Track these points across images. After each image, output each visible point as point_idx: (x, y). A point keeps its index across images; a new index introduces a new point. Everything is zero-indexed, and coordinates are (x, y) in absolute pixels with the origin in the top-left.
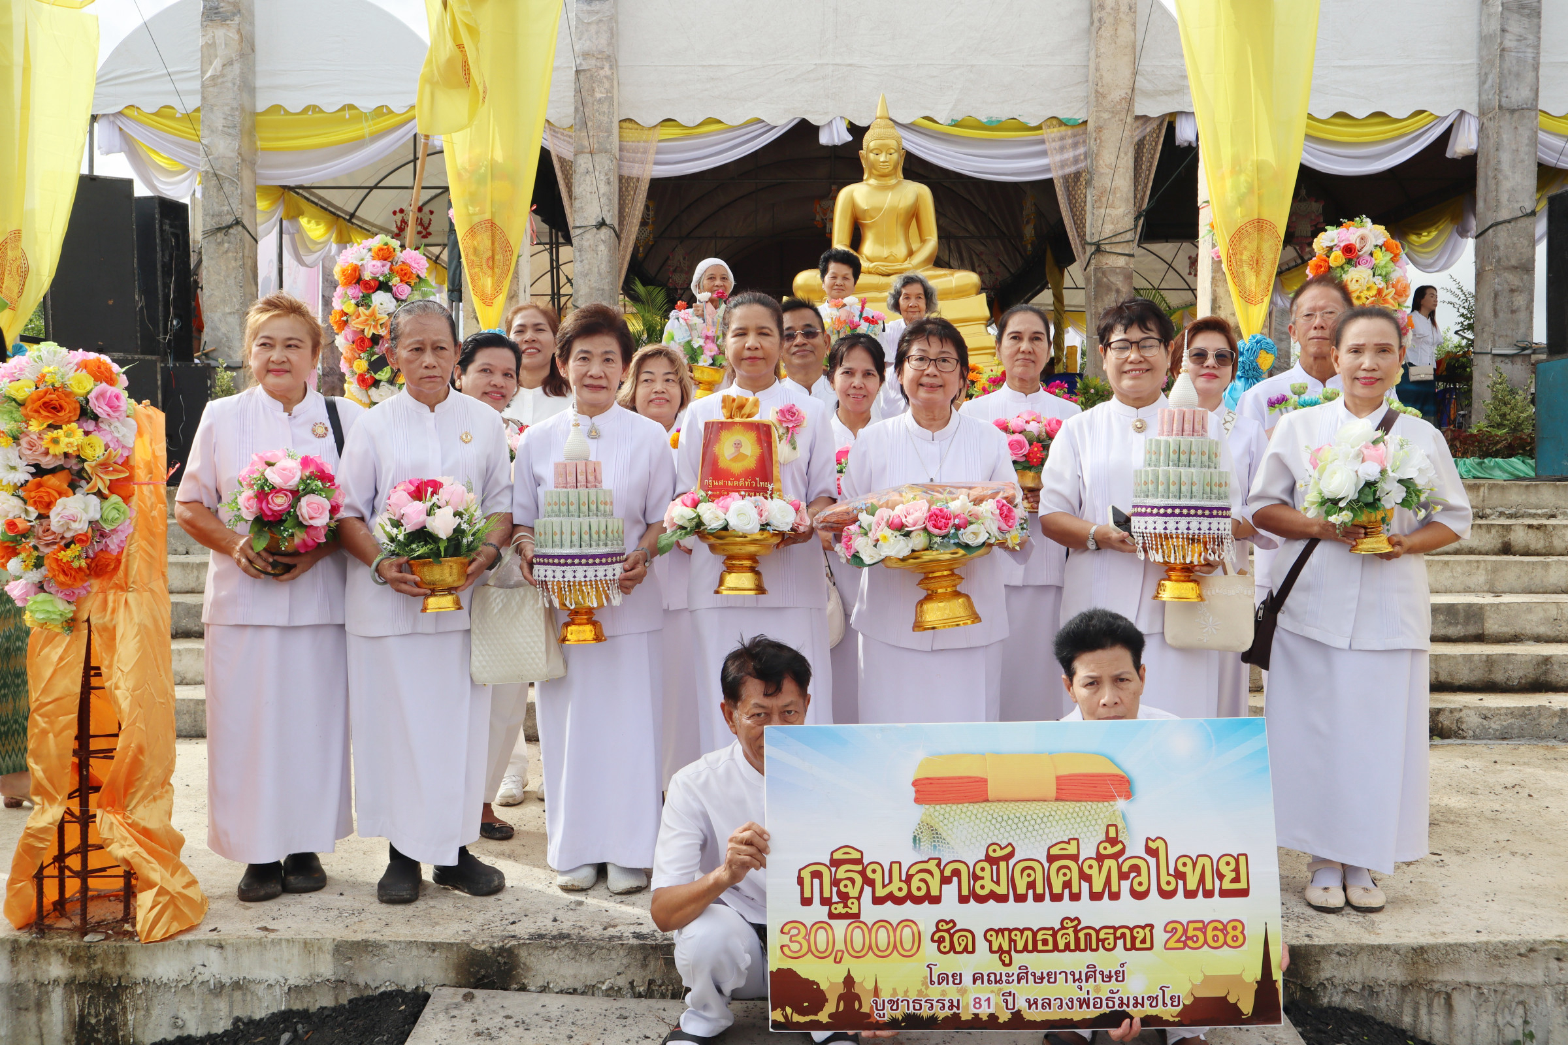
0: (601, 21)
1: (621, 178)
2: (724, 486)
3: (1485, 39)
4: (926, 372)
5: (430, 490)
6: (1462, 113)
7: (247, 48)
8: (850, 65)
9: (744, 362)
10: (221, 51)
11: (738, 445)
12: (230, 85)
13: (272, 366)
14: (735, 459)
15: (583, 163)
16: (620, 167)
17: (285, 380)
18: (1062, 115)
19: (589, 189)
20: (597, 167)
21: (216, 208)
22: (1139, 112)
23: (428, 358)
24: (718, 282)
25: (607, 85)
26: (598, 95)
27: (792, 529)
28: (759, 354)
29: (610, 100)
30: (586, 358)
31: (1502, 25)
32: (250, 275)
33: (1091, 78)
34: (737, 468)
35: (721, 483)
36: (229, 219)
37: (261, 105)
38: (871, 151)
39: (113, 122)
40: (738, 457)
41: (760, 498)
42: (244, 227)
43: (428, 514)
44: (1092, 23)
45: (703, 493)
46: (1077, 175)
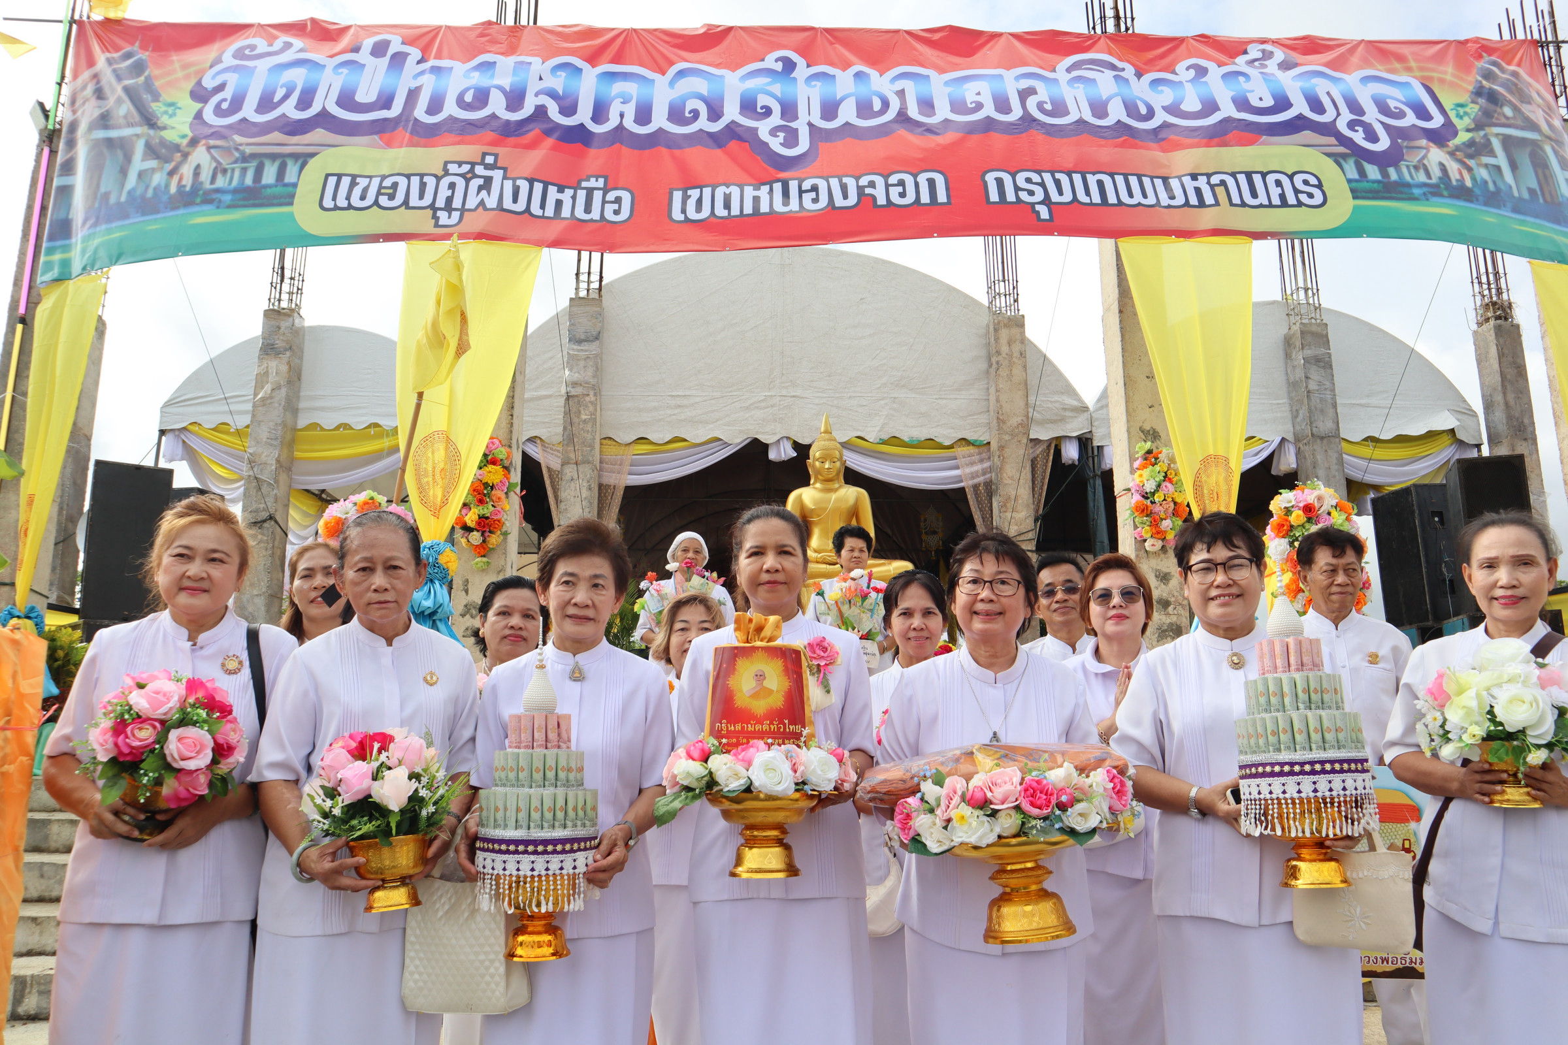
0: (588, 358)
1: (600, 486)
2: (742, 731)
3: (1293, 385)
4: (980, 597)
5: (376, 746)
6: (1283, 440)
7: (295, 377)
8: (794, 396)
9: (761, 588)
10: (272, 377)
11: (760, 677)
12: (277, 405)
13: (187, 583)
14: (755, 695)
15: (570, 471)
16: (600, 476)
17: (201, 602)
18: (970, 436)
19: (573, 494)
20: (581, 476)
21: (254, 506)
22: (1032, 436)
23: (379, 579)
24: (690, 555)
25: (591, 408)
26: (584, 417)
27: (836, 788)
28: (780, 577)
29: (594, 421)
30: (570, 582)
31: (1305, 373)
32: (278, 562)
33: (991, 408)
34: (760, 707)
35: (738, 727)
36: (265, 515)
37: (302, 423)
38: (817, 460)
39: (179, 436)
40: (761, 692)
41: (790, 747)
42: (276, 522)
43: (375, 778)
44: (990, 366)
45: (716, 742)
46: (988, 484)
